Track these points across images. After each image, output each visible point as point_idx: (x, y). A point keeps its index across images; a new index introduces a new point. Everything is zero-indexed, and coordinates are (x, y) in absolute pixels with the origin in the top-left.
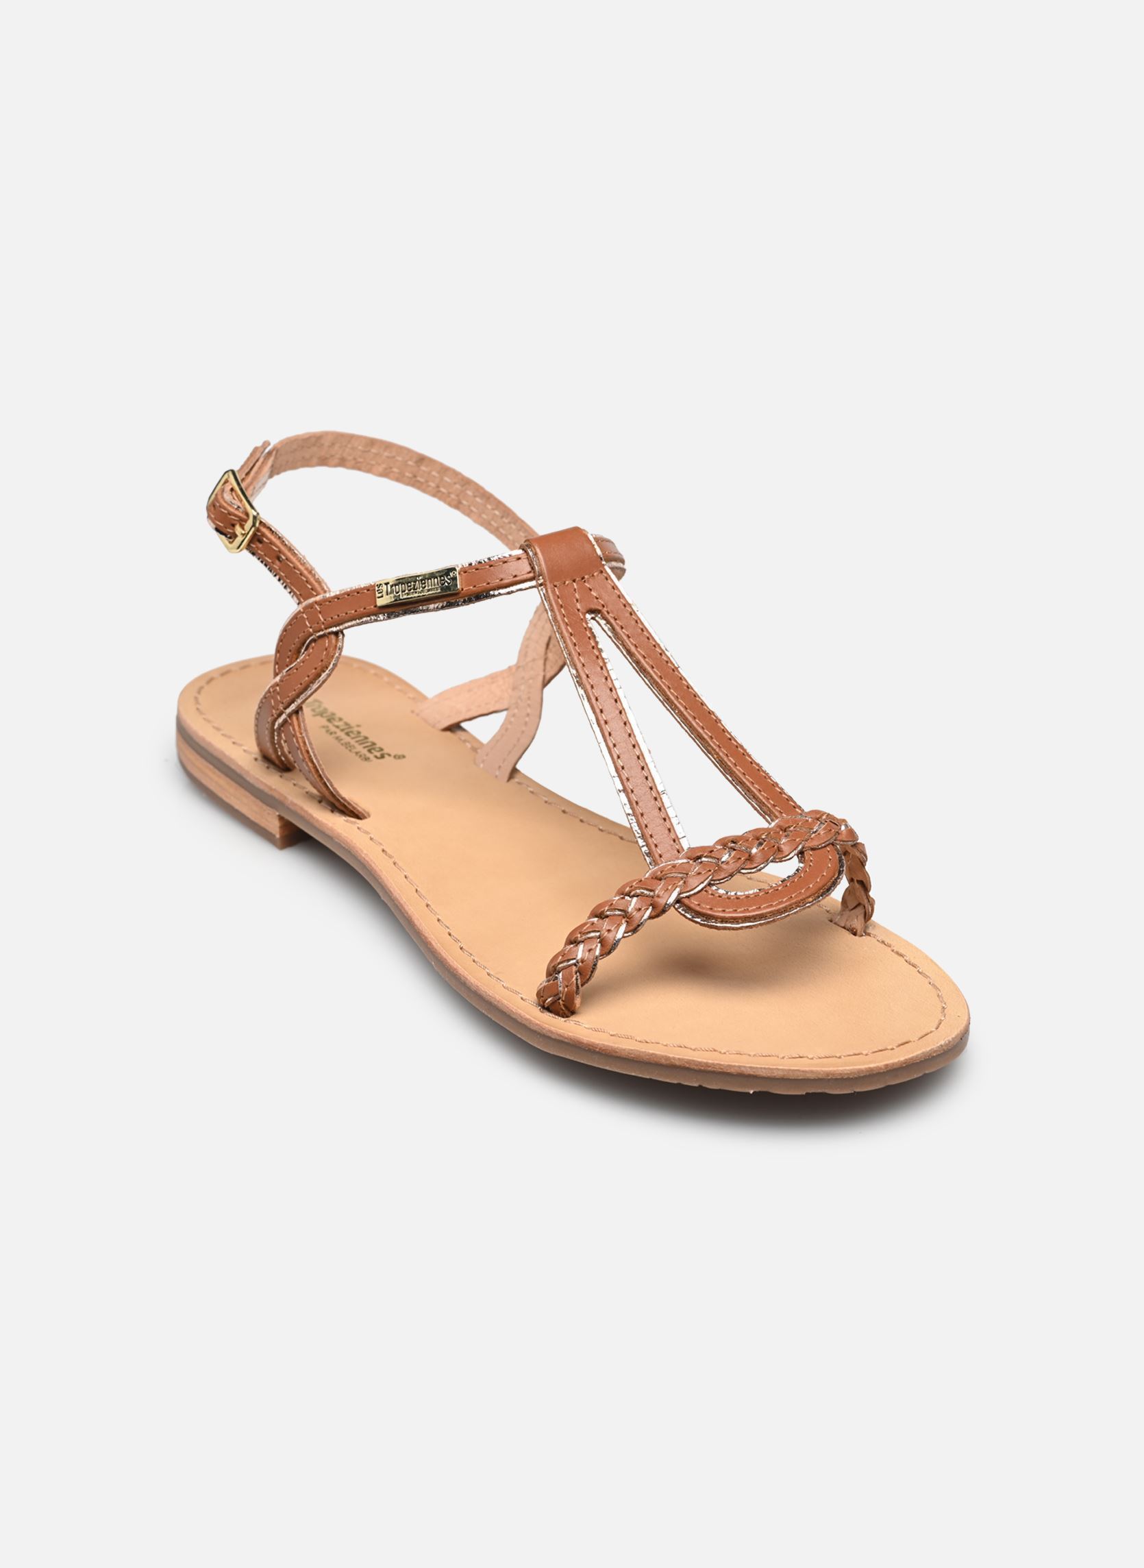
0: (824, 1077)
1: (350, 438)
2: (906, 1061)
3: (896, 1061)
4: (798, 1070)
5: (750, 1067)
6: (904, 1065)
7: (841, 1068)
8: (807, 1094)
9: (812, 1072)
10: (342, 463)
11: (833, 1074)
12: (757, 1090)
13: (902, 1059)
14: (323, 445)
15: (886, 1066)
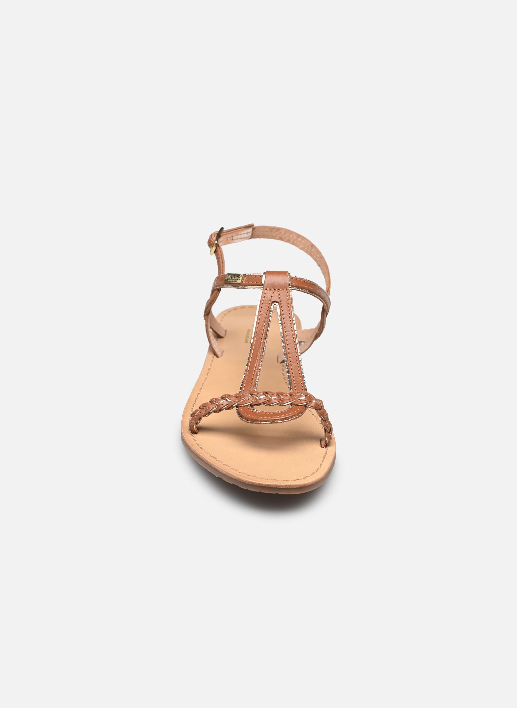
0: (237, 479)
1: (292, 232)
2: (267, 485)
3: (263, 483)
4: (229, 473)
5: (217, 467)
6: (267, 486)
7: (243, 478)
8: (232, 484)
9: (233, 476)
10: (288, 241)
11: (240, 480)
12: (219, 476)
13: (279, 484)
14: (281, 232)
15: (259, 484)
